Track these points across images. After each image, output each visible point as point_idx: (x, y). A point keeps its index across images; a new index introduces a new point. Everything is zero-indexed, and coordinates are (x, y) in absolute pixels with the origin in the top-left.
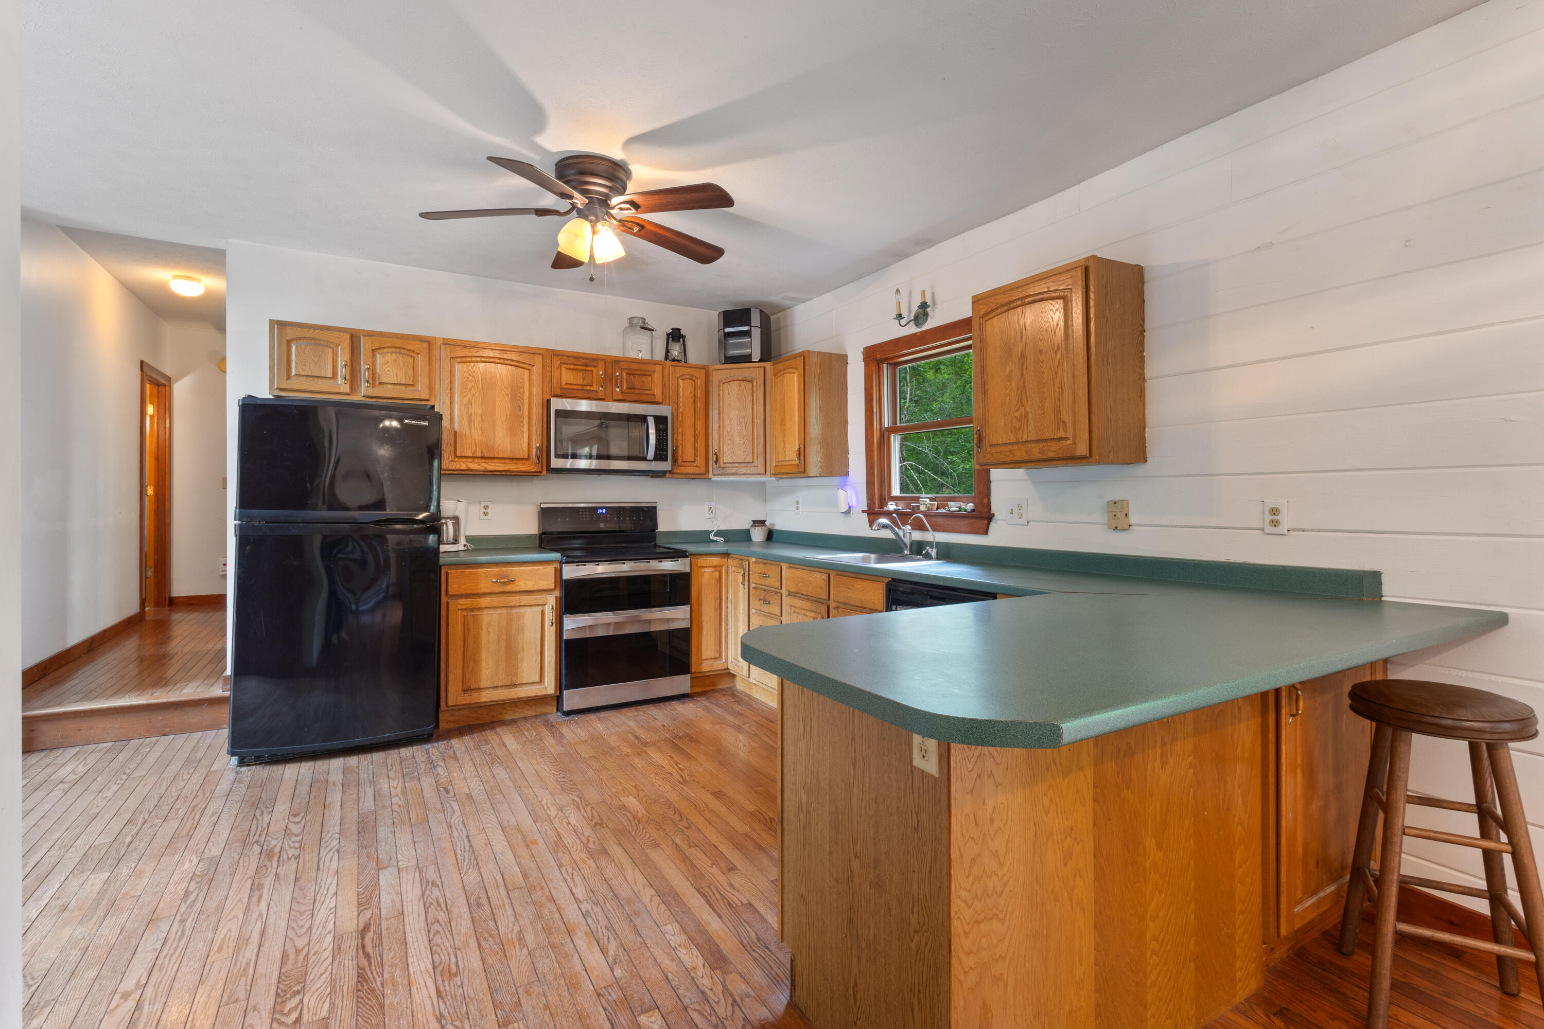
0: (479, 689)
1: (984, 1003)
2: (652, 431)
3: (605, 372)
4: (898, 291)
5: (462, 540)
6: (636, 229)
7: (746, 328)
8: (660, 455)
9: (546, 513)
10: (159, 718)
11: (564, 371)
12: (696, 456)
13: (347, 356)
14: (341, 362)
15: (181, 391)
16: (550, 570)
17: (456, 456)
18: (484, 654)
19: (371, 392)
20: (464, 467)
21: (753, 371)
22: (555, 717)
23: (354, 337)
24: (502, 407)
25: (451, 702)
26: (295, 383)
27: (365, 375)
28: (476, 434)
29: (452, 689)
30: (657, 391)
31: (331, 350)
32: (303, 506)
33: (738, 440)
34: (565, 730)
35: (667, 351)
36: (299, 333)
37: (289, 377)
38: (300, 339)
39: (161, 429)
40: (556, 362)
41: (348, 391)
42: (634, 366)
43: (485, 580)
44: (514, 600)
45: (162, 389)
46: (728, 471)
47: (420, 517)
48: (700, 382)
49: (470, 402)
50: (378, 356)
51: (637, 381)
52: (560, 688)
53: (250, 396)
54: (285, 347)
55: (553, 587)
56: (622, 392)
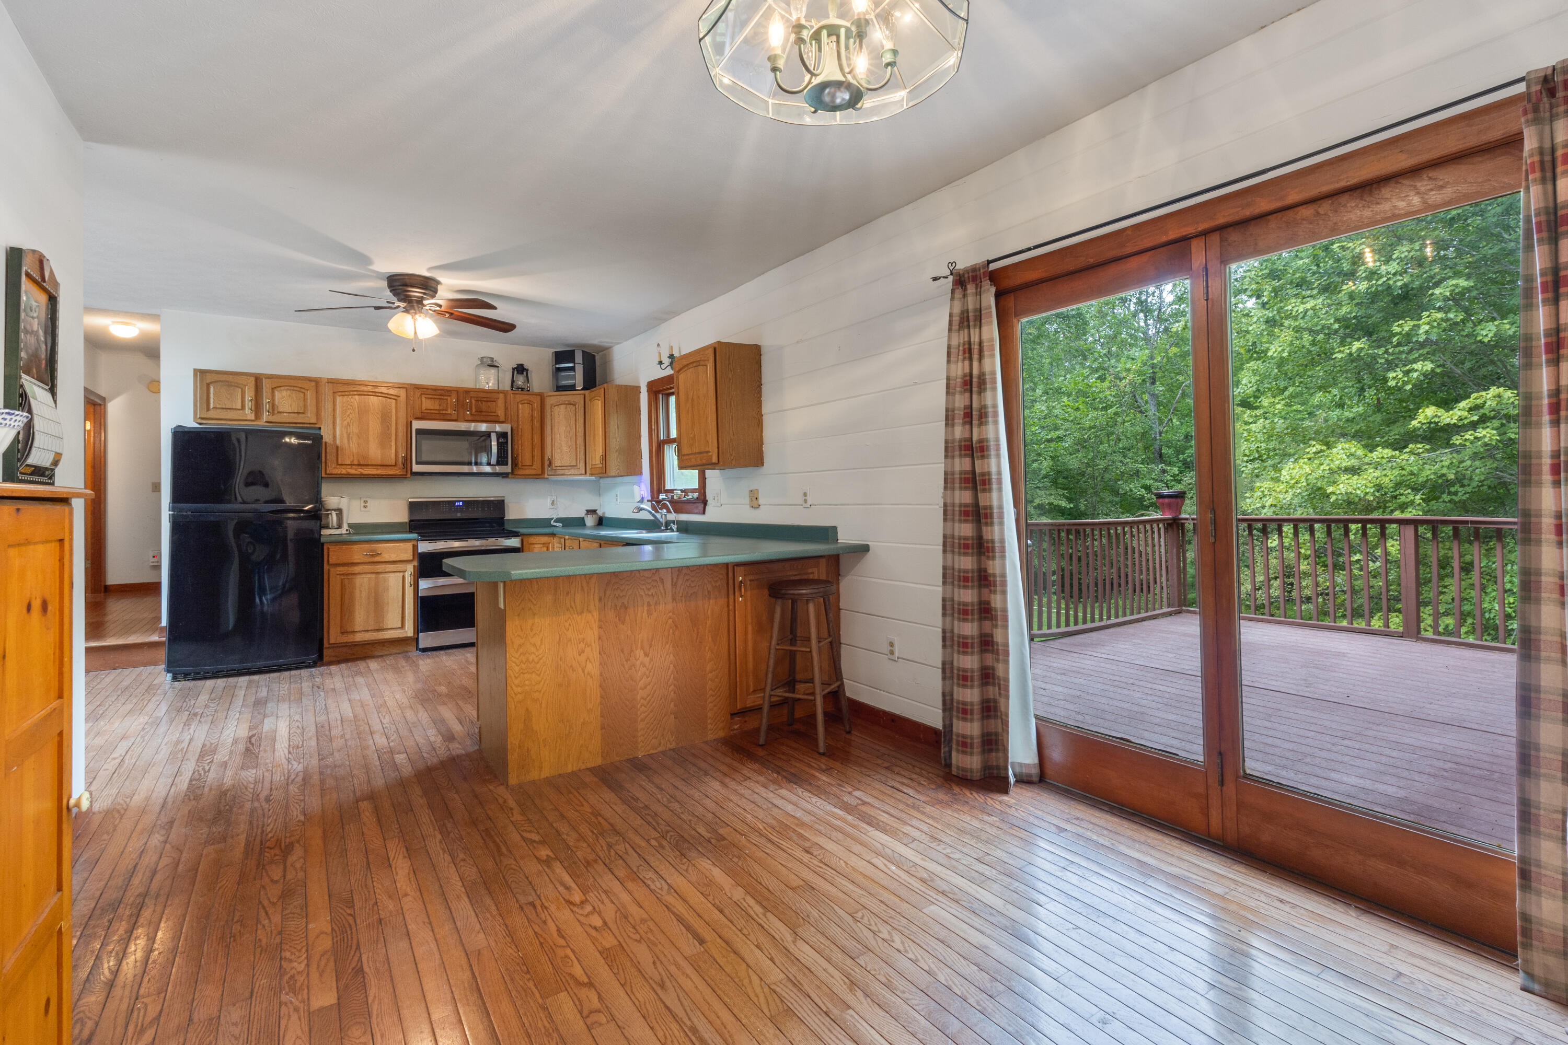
0: (354, 632)
1: (527, 710)
2: (494, 443)
3: (458, 400)
4: (658, 345)
5: (345, 526)
6: (447, 315)
7: (571, 365)
8: (501, 460)
9: (413, 507)
10: (111, 657)
11: (424, 400)
12: (533, 461)
13: (253, 394)
14: (248, 398)
15: (115, 410)
16: (409, 546)
17: (338, 464)
18: (357, 607)
19: (271, 418)
20: (344, 472)
21: (576, 397)
22: (414, 654)
23: (258, 379)
24: (374, 426)
25: (332, 641)
26: (212, 414)
27: (266, 407)
28: (354, 447)
29: (332, 631)
30: (501, 413)
31: (240, 390)
32: (221, 501)
33: (565, 449)
34: (421, 662)
35: (513, 382)
36: (216, 377)
37: (208, 409)
38: (216, 382)
39: (98, 440)
40: (418, 393)
41: (253, 418)
42: (482, 395)
43: (358, 553)
44: (380, 568)
45: (98, 408)
46: (558, 472)
47: (306, 508)
48: (536, 406)
49: (349, 424)
50: (276, 393)
51: (484, 406)
52: (417, 631)
53: (179, 426)
54: (205, 388)
55: (411, 558)
56: (471, 414)
